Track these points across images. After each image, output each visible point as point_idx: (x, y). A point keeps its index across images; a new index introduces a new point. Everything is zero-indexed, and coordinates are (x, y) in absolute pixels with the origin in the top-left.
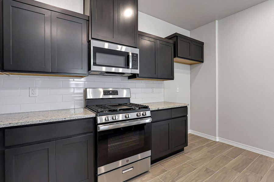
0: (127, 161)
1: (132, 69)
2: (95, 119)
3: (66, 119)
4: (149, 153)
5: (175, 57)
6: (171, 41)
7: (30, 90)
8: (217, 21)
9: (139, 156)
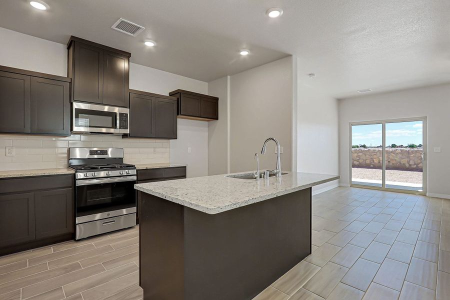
0: (108, 215)
1: (120, 128)
2: (74, 175)
3: (46, 174)
4: (134, 209)
5: (178, 114)
6: (174, 98)
7: (7, 150)
8: (229, 77)
9: (124, 211)
